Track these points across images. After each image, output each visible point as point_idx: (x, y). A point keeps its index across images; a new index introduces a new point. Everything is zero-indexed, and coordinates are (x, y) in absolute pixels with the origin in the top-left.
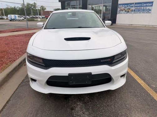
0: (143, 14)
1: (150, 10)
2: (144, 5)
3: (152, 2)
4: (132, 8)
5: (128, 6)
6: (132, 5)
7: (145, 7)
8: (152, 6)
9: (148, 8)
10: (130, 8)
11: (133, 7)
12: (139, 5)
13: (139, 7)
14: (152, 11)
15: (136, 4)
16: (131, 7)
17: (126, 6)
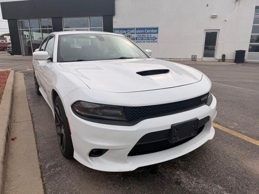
0: (149, 43)
1: (156, 39)
2: (148, 31)
3: (157, 29)
4: (133, 35)
5: (127, 33)
6: (133, 31)
7: (149, 35)
8: (157, 33)
9: (153, 35)
10: (130, 35)
11: (134, 33)
12: (141, 31)
13: (141, 35)
14: (159, 40)
15: (137, 29)
16: (132, 33)
17: (124, 31)
